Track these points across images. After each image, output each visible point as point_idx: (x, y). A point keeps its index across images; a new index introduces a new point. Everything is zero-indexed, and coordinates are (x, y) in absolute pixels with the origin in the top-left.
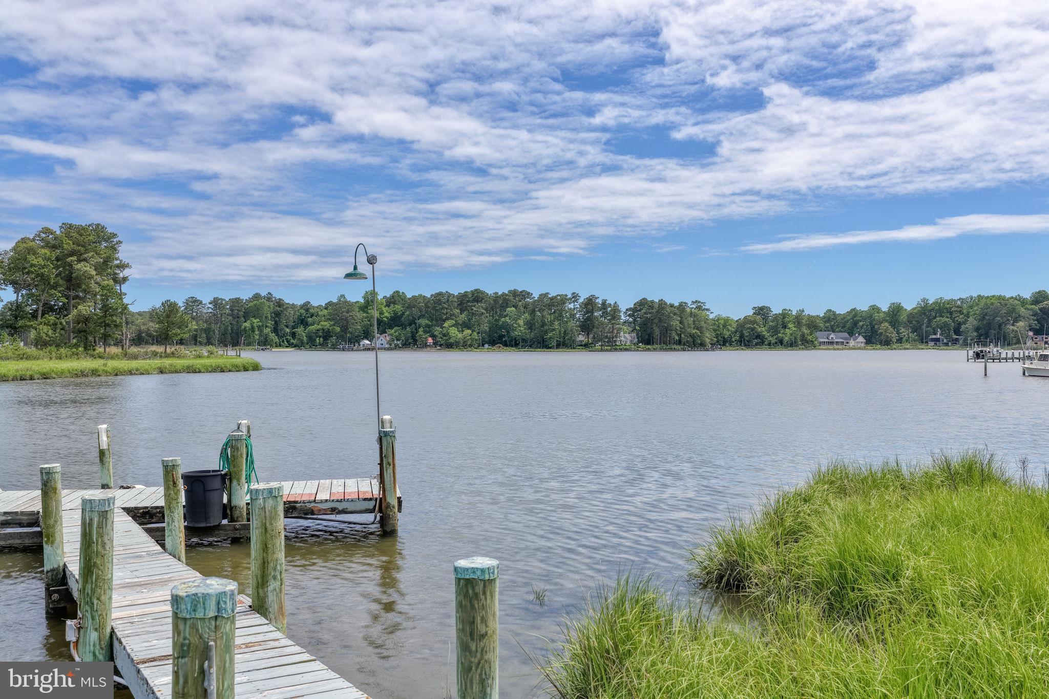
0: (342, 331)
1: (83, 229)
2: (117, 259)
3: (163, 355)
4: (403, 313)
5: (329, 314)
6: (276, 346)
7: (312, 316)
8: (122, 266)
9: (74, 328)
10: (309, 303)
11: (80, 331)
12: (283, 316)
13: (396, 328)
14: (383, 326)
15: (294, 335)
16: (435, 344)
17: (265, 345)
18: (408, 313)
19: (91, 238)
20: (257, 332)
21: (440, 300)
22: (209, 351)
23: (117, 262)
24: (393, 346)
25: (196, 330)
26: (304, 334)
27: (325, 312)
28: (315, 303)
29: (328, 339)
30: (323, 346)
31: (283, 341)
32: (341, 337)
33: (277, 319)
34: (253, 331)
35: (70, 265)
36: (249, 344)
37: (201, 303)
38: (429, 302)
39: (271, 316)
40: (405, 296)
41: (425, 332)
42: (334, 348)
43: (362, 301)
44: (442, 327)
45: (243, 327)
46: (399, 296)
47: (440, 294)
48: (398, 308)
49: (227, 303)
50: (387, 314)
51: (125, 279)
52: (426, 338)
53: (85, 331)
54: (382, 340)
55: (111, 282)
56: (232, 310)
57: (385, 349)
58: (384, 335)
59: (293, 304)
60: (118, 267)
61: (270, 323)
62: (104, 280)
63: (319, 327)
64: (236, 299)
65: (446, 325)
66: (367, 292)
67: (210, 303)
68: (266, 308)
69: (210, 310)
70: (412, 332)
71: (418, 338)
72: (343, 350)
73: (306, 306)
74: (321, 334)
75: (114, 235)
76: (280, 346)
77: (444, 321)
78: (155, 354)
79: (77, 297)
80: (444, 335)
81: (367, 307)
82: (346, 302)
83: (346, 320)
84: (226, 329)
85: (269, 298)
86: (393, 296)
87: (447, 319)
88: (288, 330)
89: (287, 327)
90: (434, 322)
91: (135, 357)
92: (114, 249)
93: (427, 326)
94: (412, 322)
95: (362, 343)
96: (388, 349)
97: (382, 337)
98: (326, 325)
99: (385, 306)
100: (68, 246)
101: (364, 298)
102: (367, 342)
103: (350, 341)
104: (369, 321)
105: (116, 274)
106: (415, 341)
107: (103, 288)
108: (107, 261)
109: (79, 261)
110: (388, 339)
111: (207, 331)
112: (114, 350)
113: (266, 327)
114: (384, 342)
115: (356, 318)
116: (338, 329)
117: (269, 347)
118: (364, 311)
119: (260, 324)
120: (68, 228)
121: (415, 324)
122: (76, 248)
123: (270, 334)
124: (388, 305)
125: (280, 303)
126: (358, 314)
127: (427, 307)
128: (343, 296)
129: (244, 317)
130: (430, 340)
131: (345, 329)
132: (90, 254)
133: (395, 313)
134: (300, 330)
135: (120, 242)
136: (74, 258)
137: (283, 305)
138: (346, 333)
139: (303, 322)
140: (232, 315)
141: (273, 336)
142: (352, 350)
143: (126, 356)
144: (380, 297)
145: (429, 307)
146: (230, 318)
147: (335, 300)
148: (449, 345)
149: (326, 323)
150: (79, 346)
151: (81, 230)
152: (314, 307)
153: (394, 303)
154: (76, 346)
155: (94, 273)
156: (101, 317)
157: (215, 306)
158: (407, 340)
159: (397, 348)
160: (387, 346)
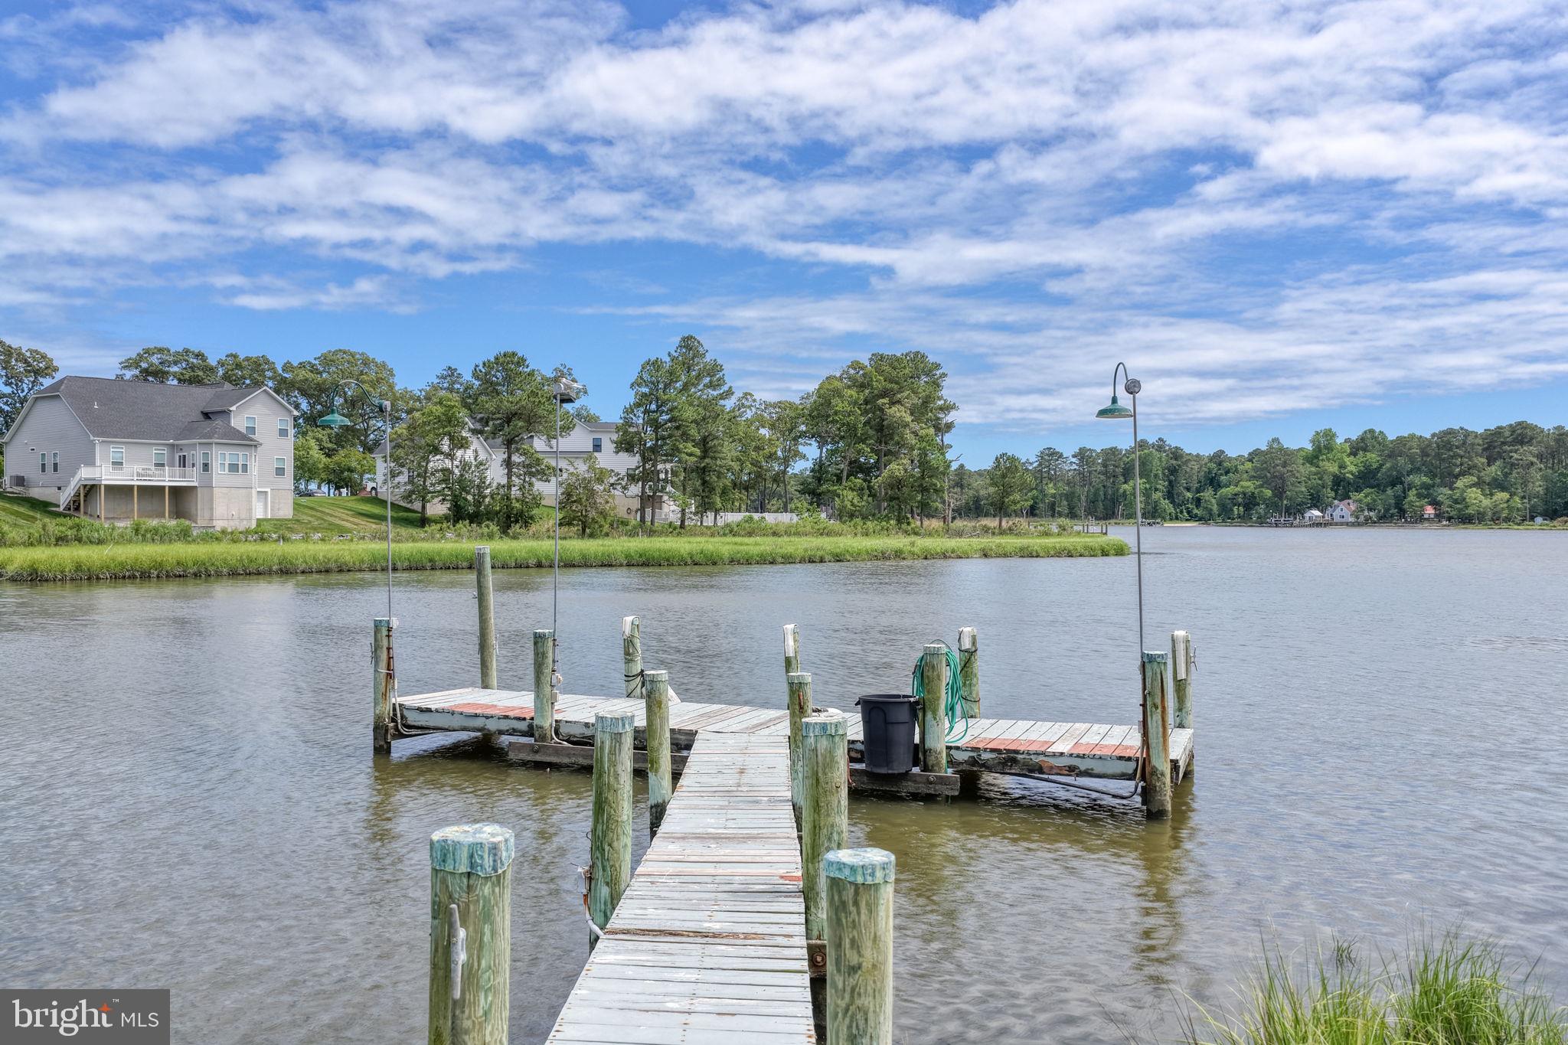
0: (1275, 495)
1: (898, 360)
2: (940, 398)
3: (997, 531)
4: (1381, 465)
5: (1255, 469)
6: (1171, 519)
7: (1227, 473)
8: (947, 408)
9: (886, 494)
10: (1223, 452)
11: (892, 499)
12: (1181, 474)
13: (1368, 490)
14: (1342, 487)
15: (1198, 502)
16: (1439, 516)
17: (1153, 517)
18: (1388, 465)
19: (907, 371)
20: (1142, 499)
21: (1449, 442)
22: (1060, 526)
23: (941, 403)
24: (1362, 519)
25: (1054, 496)
26: (1214, 501)
27: (1249, 465)
28: (1232, 452)
29: (1251, 509)
30: (1245, 519)
31: (1182, 512)
32: (1273, 506)
33: (1172, 478)
35: (882, 410)
36: (1129, 516)
37: (1061, 456)
38: (1429, 445)
39: (1164, 474)
40: (1385, 437)
41: (1419, 496)
42: (1262, 522)
43: (1309, 447)
44: (1452, 489)
45: (1121, 491)
46: (1374, 438)
47: (1450, 432)
48: (1373, 457)
49: (1098, 455)
50: (1352, 467)
51: (949, 426)
52: (1422, 507)
53: (898, 498)
54: (1344, 510)
55: (932, 431)
56: (1105, 466)
57: (1347, 524)
58: (1346, 501)
59: (1198, 455)
60: (941, 409)
61: (1162, 485)
62: (922, 429)
63: (1238, 489)
64: (1111, 449)
65: (1459, 484)
66: (1317, 433)
67: (1074, 456)
68: (1156, 462)
69: (1075, 467)
70: (1396, 497)
71: (1406, 506)
72: (1277, 526)
73: (1218, 458)
74: (1240, 500)
75: (938, 366)
76: (1177, 518)
77: (1457, 477)
78: (986, 530)
79: (888, 453)
80: (1456, 502)
81: (1317, 457)
82: (1281, 449)
83: (1282, 477)
84: (1096, 494)
85: (1160, 446)
86: (1362, 439)
87: (1462, 474)
88: (1189, 495)
89: (1188, 489)
90: (1438, 481)
91: (960, 534)
92: (936, 385)
93: (1426, 486)
94: (1396, 481)
95: (1307, 515)
96: (1353, 525)
97: (1342, 505)
98: (1249, 486)
99: (1349, 455)
100: (879, 383)
101: (1313, 441)
102: (1316, 513)
103: (1288, 511)
104: (1320, 479)
105: (939, 419)
106: (1402, 513)
107: (921, 439)
108: (926, 402)
109: (893, 403)
110: (1353, 507)
111: (1070, 497)
112: (935, 524)
113: (1156, 490)
114: (1346, 512)
115: (1297, 475)
116: (1268, 493)
117: (1159, 520)
118: (1311, 464)
119: (1149, 486)
120: (878, 359)
121: (1402, 483)
122: (889, 386)
123: (1162, 501)
124: (1354, 453)
125: (1176, 454)
126: (1302, 469)
127: (1424, 453)
128: (1275, 440)
129: (1124, 475)
130: (1430, 511)
131: (1279, 492)
132: (906, 394)
133: (1367, 467)
134: (1207, 494)
135: (944, 375)
136: (886, 400)
137: (1181, 456)
138: (1281, 499)
139: (1213, 482)
140: (1105, 473)
141: (1166, 504)
142: (1292, 525)
143: (948, 532)
144: (1339, 440)
145: (1428, 455)
146: (1103, 477)
147: (1264, 448)
148: (1465, 518)
149: (1249, 484)
150: (889, 519)
151: (895, 362)
152: (1230, 459)
153: (1365, 450)
154: (888, 518)
155: (909, 419)
156: (918, 478)
157: (1081, 459)
158: (1387, 510)
159: (1368, 522)
160: (1352, 519)
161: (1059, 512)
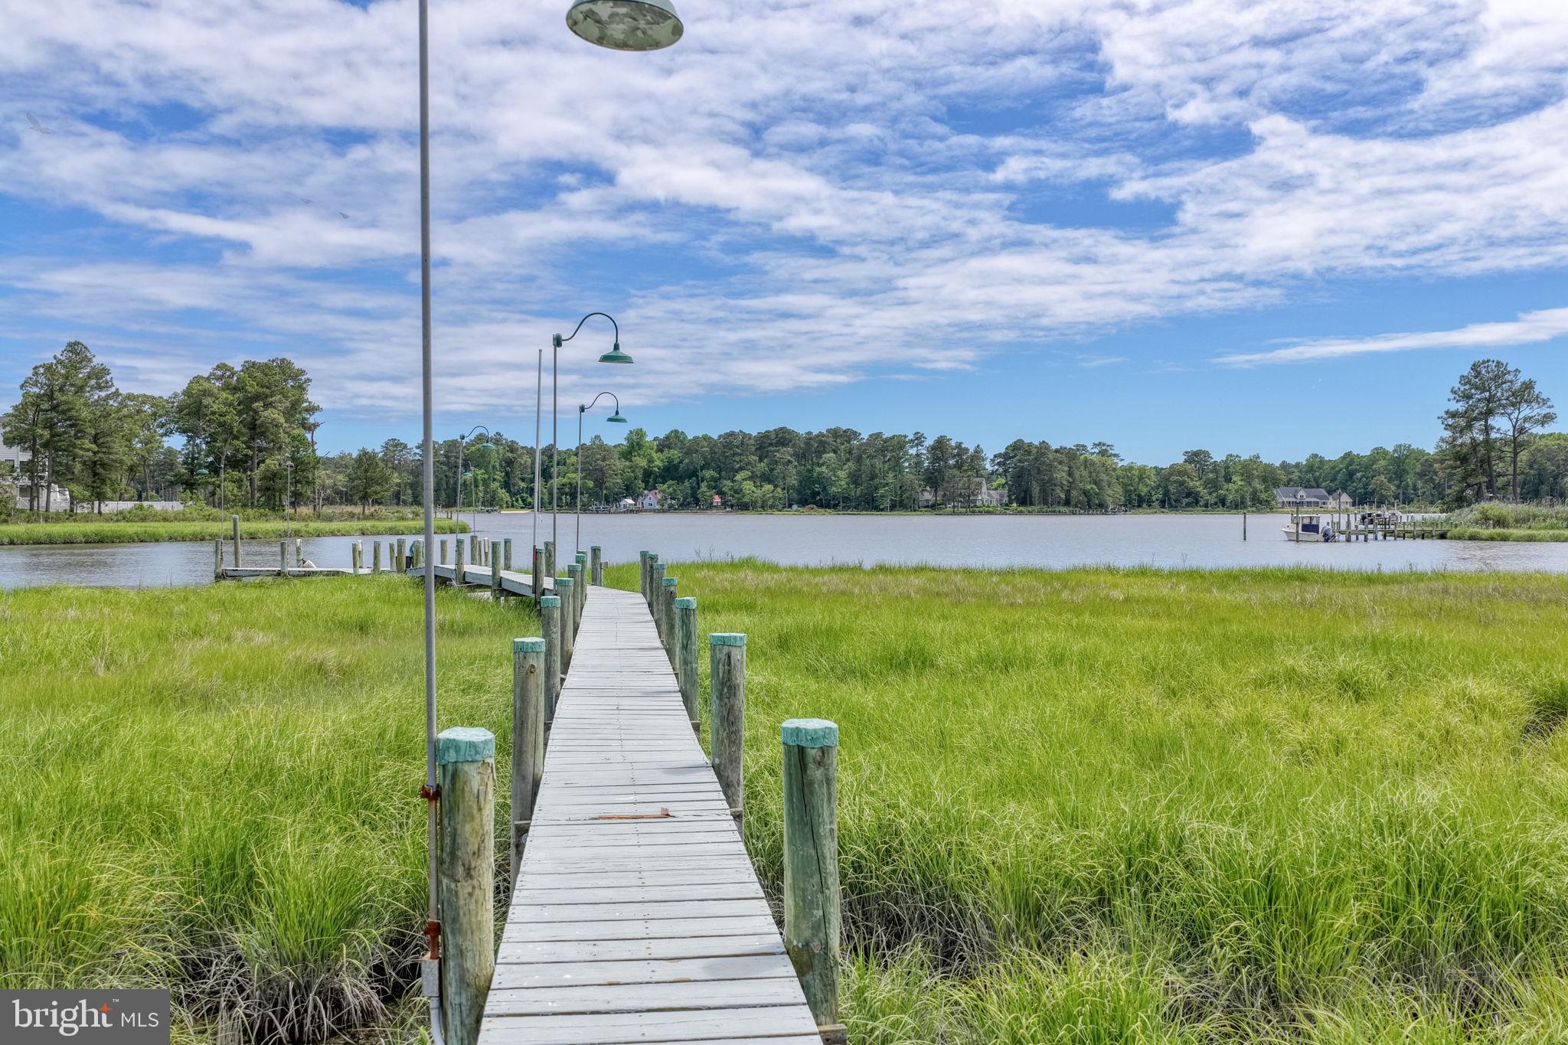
0: (596, 486)
1: (267, 366)
2: (306, 401)
4: (681, 462)
5: (581, 462)
6: (507, 507)
7: (557, 464)
8: (312, 409)
12: (516, 465)
13: (671, 482)
14: (653, 480)
15: (531, 491)
16: (723, 504)
17: (492, 505)
18: (686, 461)
19: (276, 376)
20: (481, 488)
21: (731, 442)
22: (414, 513)
23: (307, 405)
24: (665, 506)
25: (399, 485)
26: (546, 490)
27: (575, 459)
28: (562, 447)
29: (577, 498)
30: (571, 507)
31: (517, 501)
32: (595, 495)
33: (508, 469)
34: (476, 486)
36: (470, 505)
37: (405, 446)
38: (715, 445)
39: (501, 465)
41: (709, 487)
42: (585, 509)
43: (624, 444)
44: (733, 481)
45: (462, 481)
46: (677, 437)
47: (732, 434)
48: (675, 453)
49: (442, 445)
50: (659, 462)
51: (317, 425)
52: (711, 496)
54: (651, 498)
56: (447, 457)
57: (652, 511)
58: (654, 491)
59: (532, 449)
60: (307, 410)
61: (499, 476)
63: (565, 480)
64: (453, 441)
65: (738, 477)
66: (631, 432)
67: (417, 448)
68: (494, 454)
69: (418, 457)
70: (692, 488)
71: (699, 496)
72: (597, 513)
73: (550, 451)
74: (567, 490)
75: (302, 372)
76: (513, 506)
77: (736, 471)
78: (353, 516)
80: (736, 492)
81: (631, 453)
82: (601, 445)
83: (600, 470)
84: (439, 483)
85: (498, 439)
86: (668, 438)
87: (740, 469)
88: (524, 485)
89: (524, 479)
90: (723, 474)
92: (302, 389)
93: (714, 479)
94: (692, 474)
95: (622, 503)
96: (657, 511)
97: (650, 495)
98: (576, 477)
99: (656, 452)
100: (252, 388)
101: (627, 439)
102: (630, 501)
103: (607, 500)
104: (632, 472)
105: (306, 419)
106: (695, 501)
108: (295, 404)
109: (266, 406)
110: (659, 496)
113: (494, 480)
114: (653, 501)
115: (614, 468)
116: (591, 484)
117: (496, 508)
118: (626, 458)
119: (486, 476)
120: (251, 367)
121: (696, 476)
122: (261, 390)
123: (499, 490)
124: (660, 450)
125: (512, 447)
126: (617, 463)
127: (713, 451)
128: (598, 437)
129: (464, 466)
130: (717, 499)
131: (600, 483)
132: (277, 397)
133: (671, 462)
135: (308, 380)
136: (260, 403)
137: (517, 449)
138: (601, 489)
139: (546, 473)
140: (447, 463)
141: (503, 494)
142: (609, 512)
144: (649, 439)
145: (715, 453)
146: (445, 467)
147: (587, 444)
148: (743, 506)
149: (575, 475)
151: (265, 368)
152: (560, 452)
153: (669, 447)
158: (684, 499)
159: (671, 509)
160: (658, 507)
161: (404, 501)
